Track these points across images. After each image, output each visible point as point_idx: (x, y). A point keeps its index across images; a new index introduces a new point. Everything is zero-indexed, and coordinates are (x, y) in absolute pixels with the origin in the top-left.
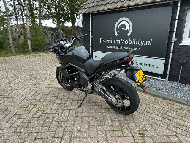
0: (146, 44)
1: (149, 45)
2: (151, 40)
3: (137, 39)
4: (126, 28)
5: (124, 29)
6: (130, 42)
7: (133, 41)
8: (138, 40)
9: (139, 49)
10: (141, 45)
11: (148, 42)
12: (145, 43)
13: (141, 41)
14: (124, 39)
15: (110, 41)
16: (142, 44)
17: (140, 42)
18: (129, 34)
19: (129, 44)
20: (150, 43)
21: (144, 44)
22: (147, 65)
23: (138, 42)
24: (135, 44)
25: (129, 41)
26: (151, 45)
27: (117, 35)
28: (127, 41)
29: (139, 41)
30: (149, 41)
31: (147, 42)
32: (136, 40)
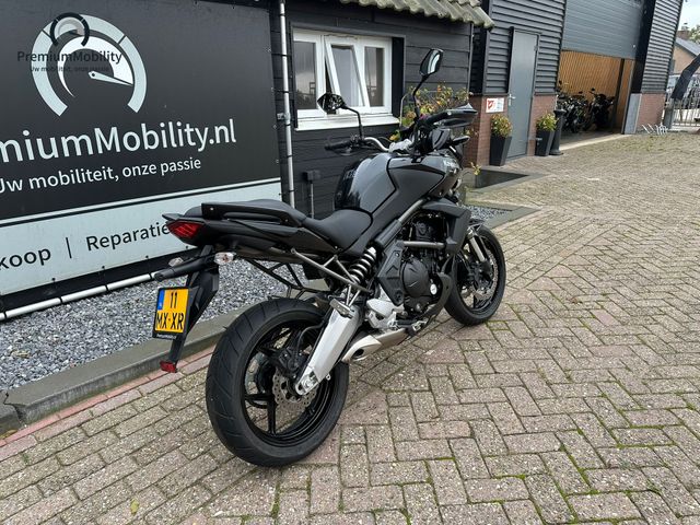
0: (218, 141)
1: (227, 141)
2: (231, 121)
3: (179, 124)
4: (112, 75)
5: (99, 76)
6: (151, 140)
7: (163, 132)
8: (183, 127)
9: (197, 164)
10: (201, 145)
11: (222, 132)
12: (211, 135)
13: (197, 130)
14: (114, 130)
16: (203, 142)
17: (194, 134)
19: (147, 146)
20: (227, 132)
21: (212, 142)
23: (185, 135)
24: (175, 145)
25: (145, 135)
26: (234, 140)
28: (131, 137)
29: (188, 130)
30: (225, 129)
31: (217, 130)
32: (176, 128)
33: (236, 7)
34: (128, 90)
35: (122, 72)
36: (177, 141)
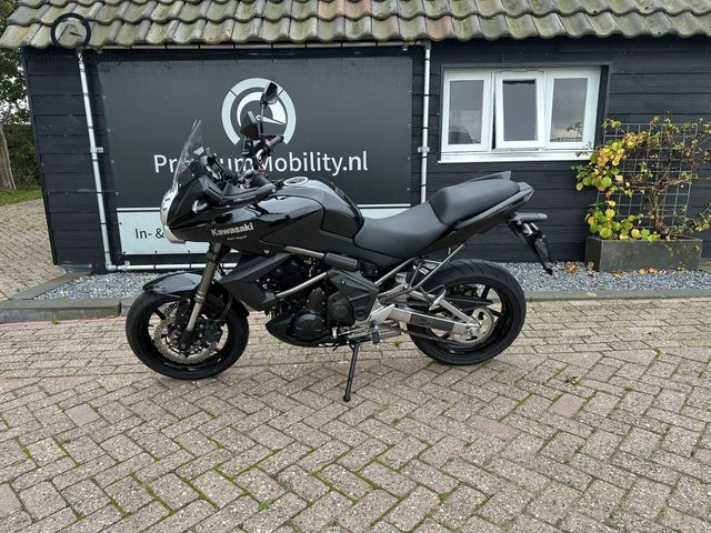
0: (351, 169)
1: (359, 169)
2: (365, 153)
3: (318, 154)
4: (271, 118)
6: (295, 164)
7: (305, 159)
8: (322, 156)
10: (335, 171)
11: (355, 162)
12: (345, 163)
13: (333, 159)
16: (338, 169)
17: (330, 163)
18: (288, 136)
19: (292, 169)
20: (361, 162)
21: (345, 169)
23: (322, 162)
24: (313, 169)
25: (291, 160)
26: (366, 169)
27: (235, 138)
28: (281, 163)
29: (326, 159)
30: (358, 159)
31: (351, 160)
32: (315, 157)
33: (378, 59)
34: (282, 128)
36: (316, 166)
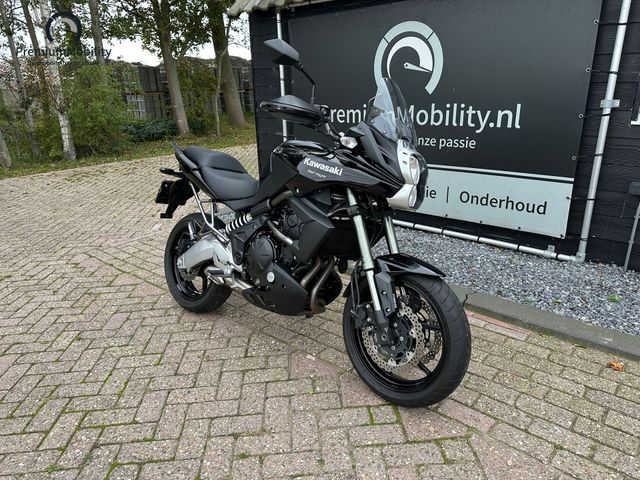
0: (499, 125)
1: (509, 126)
2: (519, 106)
3: (463, 106)
4: (418, 64)
5: (410, 66)
6: (437, 117)
7: (448, 112)
8: (466, 109)
9: (472, 144)
10: (479, 127)
11: (505, 117)
12: (493, 118)
13: (479, 112)
14: (412, 107)
15: (357, 114)
16: (483, 125)
17: (475, 117)
18: (431, 88)
19: (432, 123)
20: (512, 118)
21: (492, 125)
22: (504, 203)
23: (466, 116)
24: (455, 124)
25: (433, 113)
26: (517, 126)
28: (422, 114)
29: (471, 112)
30: (510, 114)
31: (500, 114)
32: (459, 109)
34: (428, 75)
35: (426, 62)
36: (458, 121)
